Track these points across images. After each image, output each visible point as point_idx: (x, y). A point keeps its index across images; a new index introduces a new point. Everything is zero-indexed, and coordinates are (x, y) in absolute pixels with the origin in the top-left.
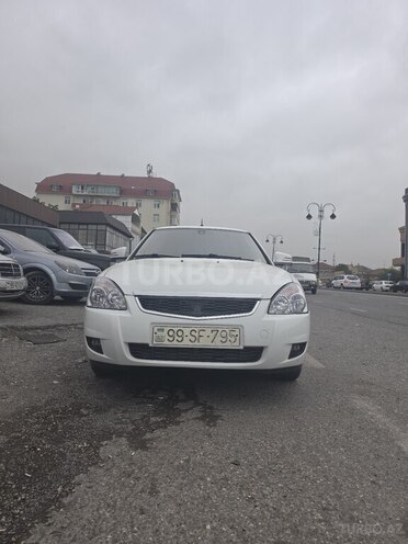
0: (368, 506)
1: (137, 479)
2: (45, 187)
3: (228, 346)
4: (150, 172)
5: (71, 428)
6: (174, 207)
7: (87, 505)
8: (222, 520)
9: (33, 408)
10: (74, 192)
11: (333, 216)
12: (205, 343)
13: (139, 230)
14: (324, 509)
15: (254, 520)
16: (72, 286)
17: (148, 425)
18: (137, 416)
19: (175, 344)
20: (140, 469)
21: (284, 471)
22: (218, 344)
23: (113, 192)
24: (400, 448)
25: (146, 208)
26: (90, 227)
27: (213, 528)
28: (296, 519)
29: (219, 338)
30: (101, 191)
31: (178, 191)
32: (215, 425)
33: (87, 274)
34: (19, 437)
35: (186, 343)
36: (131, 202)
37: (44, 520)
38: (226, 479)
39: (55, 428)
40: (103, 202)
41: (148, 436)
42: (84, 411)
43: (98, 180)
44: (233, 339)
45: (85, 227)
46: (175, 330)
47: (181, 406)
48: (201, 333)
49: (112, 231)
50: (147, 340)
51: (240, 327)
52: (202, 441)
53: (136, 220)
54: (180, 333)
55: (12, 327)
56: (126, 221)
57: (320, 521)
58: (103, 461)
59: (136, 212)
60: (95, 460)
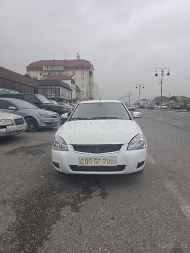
0: (162, 238)
1: (74, 226)
2: (30, 68)
3: (110, 165)
4: (78, 57)
5: (49, 201)
6: (91, 73)
7: (56, 239)
8: (105, 246)
9: (34, 191)
10: (44, 70)
11: (168, 74)
12: (101, 164)
13: (75, 87)
14: (144, 240)
15: (117, 245)
16: (46, 123)
17: (79, 199)
18: (75, 194)
19: (88, 165)
20: (75, 222)
21: (131, 222)
22: (106, 165)
23: (62, 68)
24: (180, 209)
25: (78, 75)
26: (52, 87)
27: (101, 249)
28: (133, 245)
29: (106, 162)
30: (56, 68)
31: (92, 65)
32: (106, 198)
33: (52, 117)
34: (30, 207)
35: (93, 165)
36: (70, 73)
37: (41, 246)
38: (108, 226)
39: (43, 202)
40: (58, 74)
41: (79, 205)
42: (54, 192)
43: (54, 63)
44: (112, 162)
45: (50, 87)
46: (88, 159)
47: (93, 188)
48: (99, 160)
49: (62, 88)
50: (77, 164)
51: (115, 158)
52: (100, 207)
53: (73, 82)
54: (90, 161)
55: (23, 147)
56: (68, 82)
57: (142, 246)
58: (62, 218)
59: (73, 78)
60: (59, 217)
